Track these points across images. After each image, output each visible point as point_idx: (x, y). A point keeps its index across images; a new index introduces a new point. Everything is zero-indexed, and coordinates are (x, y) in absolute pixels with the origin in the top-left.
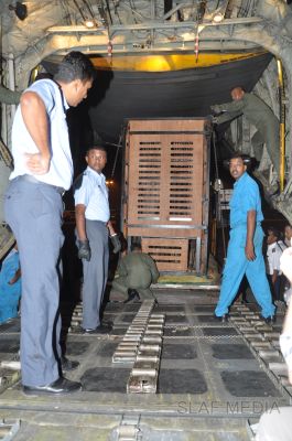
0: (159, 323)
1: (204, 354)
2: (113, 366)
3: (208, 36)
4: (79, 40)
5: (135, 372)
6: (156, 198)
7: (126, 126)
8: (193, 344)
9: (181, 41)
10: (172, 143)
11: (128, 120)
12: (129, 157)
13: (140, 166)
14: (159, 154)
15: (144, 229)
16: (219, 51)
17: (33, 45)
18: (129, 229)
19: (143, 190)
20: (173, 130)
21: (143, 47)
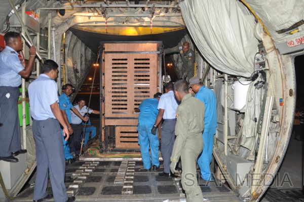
0: (133, 166)
1: (152, 179)
2: (115, 186)
3: (157, 19)
4: (89, 19)
5: (124, 187)
6: (125, 98)
7: (102, 47)
8: (148, 175)
9: (143, 21)
10: (135, 60)
11: (103, 43)
12: (104, 69)
13: (113, 76)
14: (126, 68)
15: (117, 120)
16: (163, 26)
17: (65, 22)
18: (106, 120)
19: (115, 92)
20: (135, 50)
21: (123, 23)
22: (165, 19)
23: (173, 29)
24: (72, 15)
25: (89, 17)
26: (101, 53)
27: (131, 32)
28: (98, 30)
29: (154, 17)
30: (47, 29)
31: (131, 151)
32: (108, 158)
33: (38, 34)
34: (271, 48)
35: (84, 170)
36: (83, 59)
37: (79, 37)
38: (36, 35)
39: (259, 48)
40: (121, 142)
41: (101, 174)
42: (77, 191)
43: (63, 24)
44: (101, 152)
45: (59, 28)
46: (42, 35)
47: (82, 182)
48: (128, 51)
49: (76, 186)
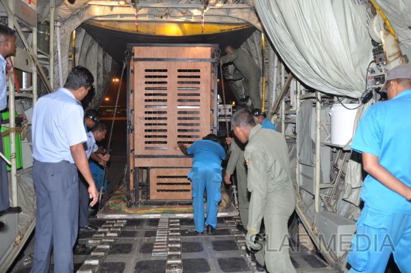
0: (177, 227)
1: (208, 248)
2: (152, 259)
3: (212, 12)
4: (111, 10)
5: (169, 262)
6: (163, 127)
7: (130, 52)
8: (200, 241)
9: (191, 15)
10: (179, 71)
11: (132, 46)
12: (133, 85)
13: (146, 95)
14: (166, 83)
15: (152, 159)
16: (219, 23)
17: (75, 14)
18: (136, 160)
19: (150, 119)
20: (179, 57)
21: (162, 17)
22: (222, 13)
23: (233, 27)
24: (85, 4)
25: (112, 7)
26: (129, 60)
27: (172, 30)
28: (124, 27)
29: (208, 9)
30: (48, 23)
31: (172, 204)
32: (139, 214)
33: (35, 30)
34: (394, 55)
35: (105, 233)
36: (101, 70)
37: (94, 38)
38: (31, 32)
39: (374, 55)
40: (158, 191)
41: (130, 240)
42: (97, 269)
43: (71, 17)
44: (129, 206)
45: (66, 23)
46: (41, 32)
47: (103, 254)
48: (169, 57)
49: (95, 262)
